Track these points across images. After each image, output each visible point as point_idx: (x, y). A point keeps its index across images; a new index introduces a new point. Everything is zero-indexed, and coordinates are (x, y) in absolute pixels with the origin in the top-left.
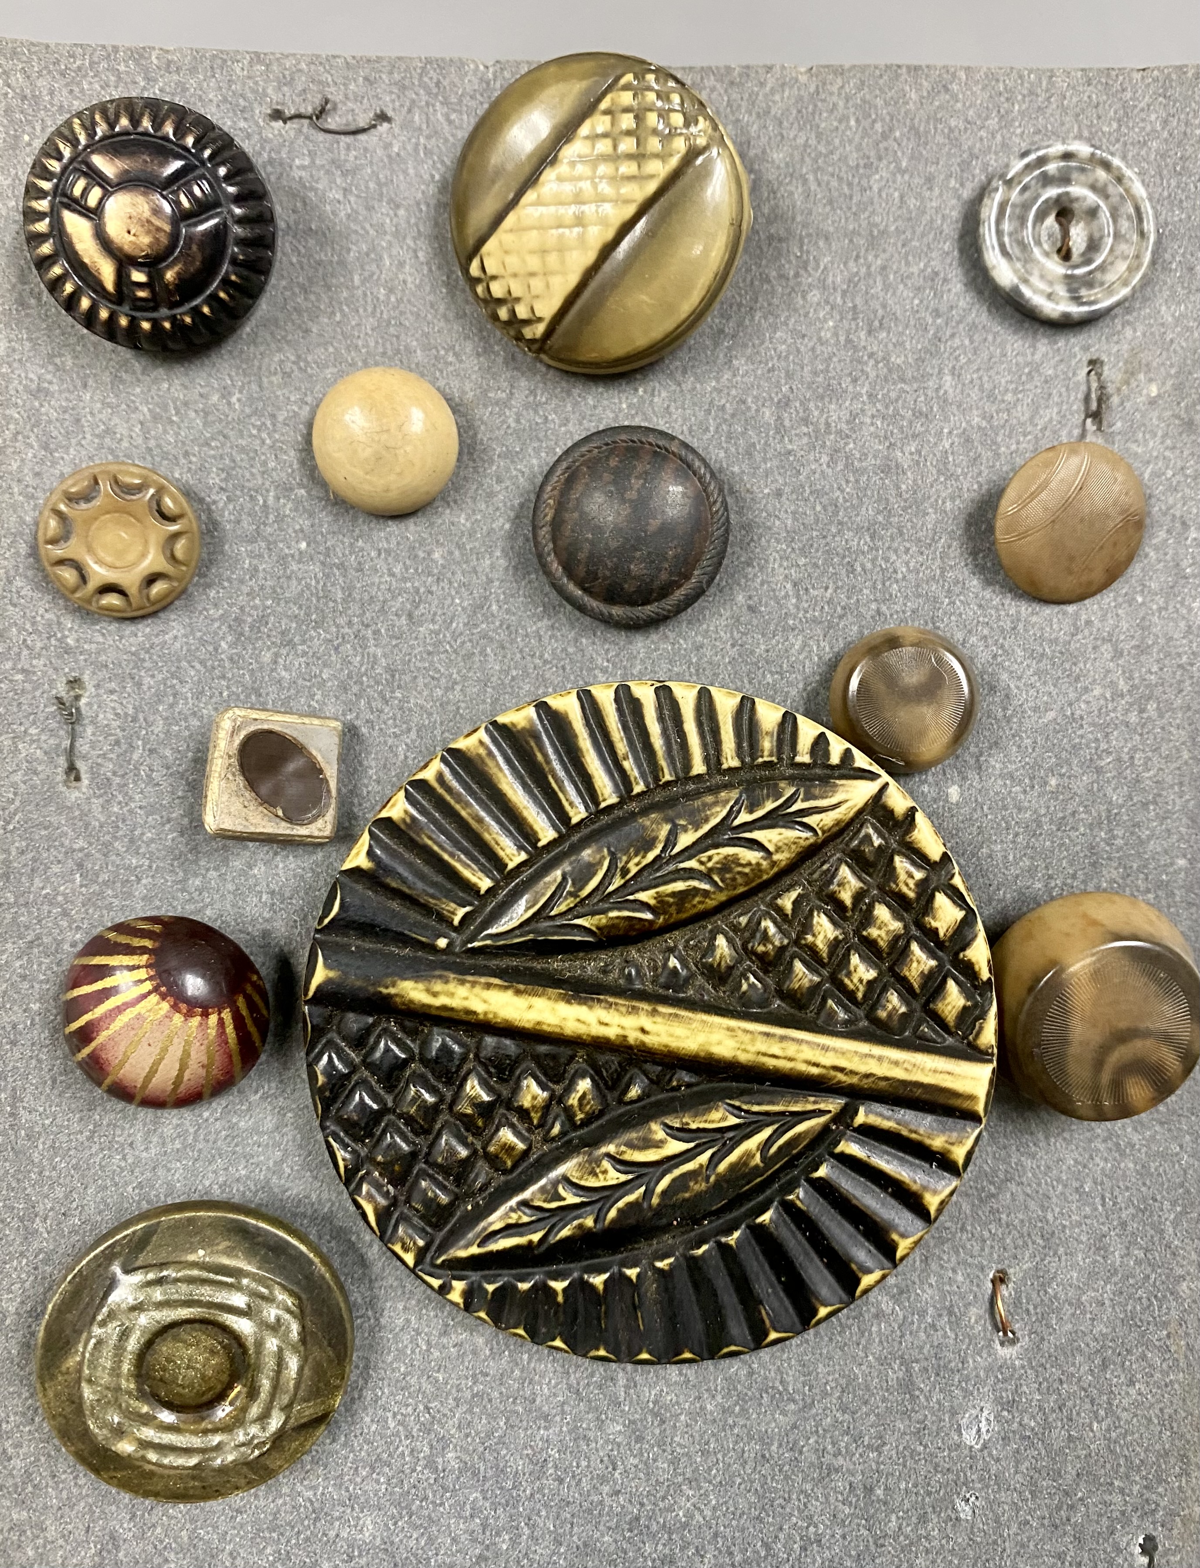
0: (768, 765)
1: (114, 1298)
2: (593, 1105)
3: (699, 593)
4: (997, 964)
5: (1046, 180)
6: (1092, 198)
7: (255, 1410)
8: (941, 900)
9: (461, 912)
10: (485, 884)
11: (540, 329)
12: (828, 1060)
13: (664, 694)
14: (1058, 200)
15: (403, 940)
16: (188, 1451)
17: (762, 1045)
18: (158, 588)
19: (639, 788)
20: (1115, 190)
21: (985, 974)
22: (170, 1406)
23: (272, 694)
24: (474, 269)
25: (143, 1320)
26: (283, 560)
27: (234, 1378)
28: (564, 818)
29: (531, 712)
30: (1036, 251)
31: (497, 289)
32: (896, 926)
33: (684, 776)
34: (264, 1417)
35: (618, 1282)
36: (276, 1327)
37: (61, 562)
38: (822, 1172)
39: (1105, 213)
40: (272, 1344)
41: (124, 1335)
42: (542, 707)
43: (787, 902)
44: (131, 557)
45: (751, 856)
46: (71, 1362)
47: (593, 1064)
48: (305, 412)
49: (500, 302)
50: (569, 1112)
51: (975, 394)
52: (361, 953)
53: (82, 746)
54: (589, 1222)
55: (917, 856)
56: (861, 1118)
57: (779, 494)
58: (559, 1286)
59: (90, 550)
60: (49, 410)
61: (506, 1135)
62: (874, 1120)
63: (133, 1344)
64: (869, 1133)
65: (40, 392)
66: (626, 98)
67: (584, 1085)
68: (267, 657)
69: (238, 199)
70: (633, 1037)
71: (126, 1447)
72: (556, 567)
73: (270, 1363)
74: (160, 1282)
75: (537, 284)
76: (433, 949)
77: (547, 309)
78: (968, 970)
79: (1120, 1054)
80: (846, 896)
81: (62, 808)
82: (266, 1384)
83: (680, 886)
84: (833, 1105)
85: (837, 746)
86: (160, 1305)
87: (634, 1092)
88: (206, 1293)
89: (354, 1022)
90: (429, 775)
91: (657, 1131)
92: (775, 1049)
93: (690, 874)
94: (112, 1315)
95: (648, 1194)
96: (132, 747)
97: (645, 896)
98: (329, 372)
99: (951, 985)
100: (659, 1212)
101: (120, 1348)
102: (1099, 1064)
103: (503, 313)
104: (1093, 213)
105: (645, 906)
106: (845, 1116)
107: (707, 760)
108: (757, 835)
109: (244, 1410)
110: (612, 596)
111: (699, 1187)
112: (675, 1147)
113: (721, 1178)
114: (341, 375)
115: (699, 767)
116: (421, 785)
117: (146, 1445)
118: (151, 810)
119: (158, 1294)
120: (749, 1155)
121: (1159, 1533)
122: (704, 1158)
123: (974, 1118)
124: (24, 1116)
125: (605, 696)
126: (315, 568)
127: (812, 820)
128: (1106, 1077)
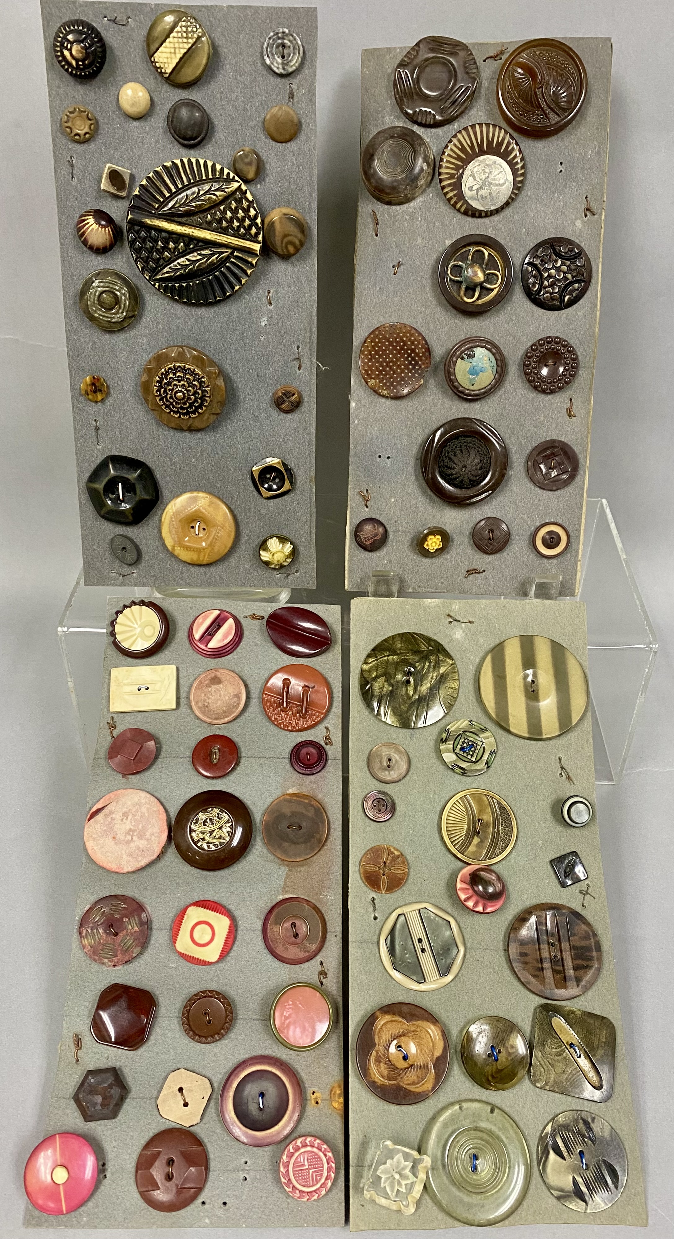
0: (218, 178)
1: (94, 284)
2: (184, 249)
3: (203, 139)
4: (263, 222)
5: (279, 38)
6: (289, 44)
7: (120, 311)
8: (252, 209)
9: (157, 205)
10: (162, 200)
11: (167, 75)
12: (229, 241)
13: (197, 161)
14: (281, 43)
15: (146, 211)
16: (108, 317)
17: (216, 237)
18: (87, 136)
19: (192, 181)
20: (294, 42)
21: (260, 225)
22: (104, 308)
23: (113, 161)
24: (152, 59)
25: (99, 289)
26: (114, 129)
27: (116, 304)
28: (177, 187)
29: (170, 163)
30: (276, 56)
31: (158, 65)
32: (243, 214)
33: (201, 180)
34: (122, 313)
35: (188, 285)
36: (124, 294)
37: (67, 127)
38: (228, 264)
39: (292, 47)
40: (123, 298)
41: (96, 292)
42: (173, 162)
43: (222, 208)
44: (82, 128)
45: (214, 197)
46: (86, 297)
47: (183, 240)
48: (117, 93)
49: (158, 68)
50: (179, 250)
51: (263, 92)
52: (137, 213)
53: (75, 172)
54: (182, 272)
55: (247, 200)
56: (235, 254)
57: (221, 115)
58: (177, 285)
59: (73, 125)
60: (61, 91)
61: (166, 253)
62: (238, 254)
63: (97, 294)
64: (237, 257)
65: (59, 87)
66: (184, 24)
67: (182, 244)
68: (112, 152)
69: (98, 42)
70: (191, 233)
71: (96, 315)
72: (173, 132)
73: (123, 302)
74: (102, 282)
75: (166, 65)
76: (151, 213)
77: (169, 71)
78: (257, 224)
79: (285, 240)
80: (233, 207)
81: (72, 186)
82: (122, 306)
83: (200, 203)
84: (230, 251)
85: (232, 175)
86: (102, 287)
87: (192, 246)
88: (110, 285)
89: (137, 228)
90: (150, 175)
91: (195, 254)
92: (218, 238)
93: (202, 200)
94: (93, 288)
95: (194, 267)
96: (85, 172)
97: (193, 204)
98: (121, 83)
99: (253, 228)
100: (196, 271)
101: (95, 295)
102: (282, 242)
103: (159, 70)
104: (289, 47)
105: (193, 207)
106: (232, 253)
107: (206, 176)
108: (216, 193)
109: (118, 311)
110: (185, 139)
111: (204, 266)
112: (199, 257)
113: (208, 265)
114: (124, 84)
115: (204, 178)
116: (149, 178)
117: (100, 315)
118: (91, 187)
119: (102, 284)
120: (213, 260)
121: (301, 346)
122: (205, 260)
123: (257, 255)
124: (70, 254)
125: (185, 160)
126: (121, 131)
127: (226, 190)
128: (284, 245)
